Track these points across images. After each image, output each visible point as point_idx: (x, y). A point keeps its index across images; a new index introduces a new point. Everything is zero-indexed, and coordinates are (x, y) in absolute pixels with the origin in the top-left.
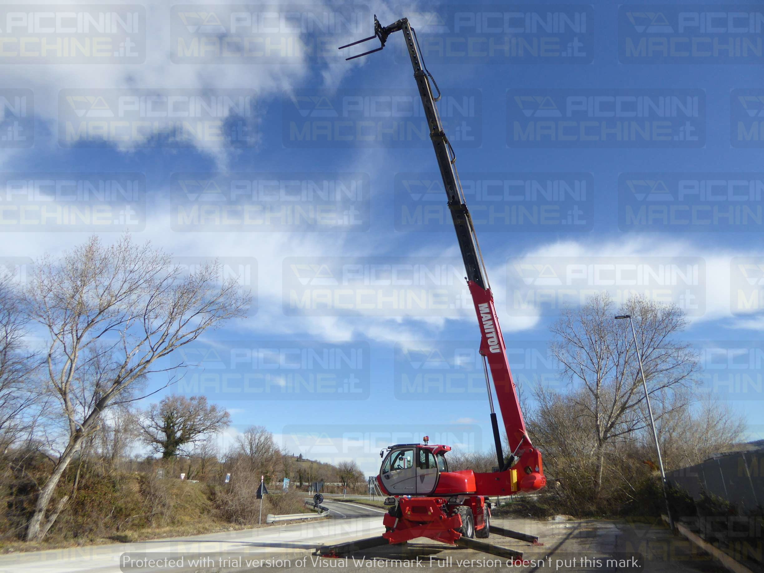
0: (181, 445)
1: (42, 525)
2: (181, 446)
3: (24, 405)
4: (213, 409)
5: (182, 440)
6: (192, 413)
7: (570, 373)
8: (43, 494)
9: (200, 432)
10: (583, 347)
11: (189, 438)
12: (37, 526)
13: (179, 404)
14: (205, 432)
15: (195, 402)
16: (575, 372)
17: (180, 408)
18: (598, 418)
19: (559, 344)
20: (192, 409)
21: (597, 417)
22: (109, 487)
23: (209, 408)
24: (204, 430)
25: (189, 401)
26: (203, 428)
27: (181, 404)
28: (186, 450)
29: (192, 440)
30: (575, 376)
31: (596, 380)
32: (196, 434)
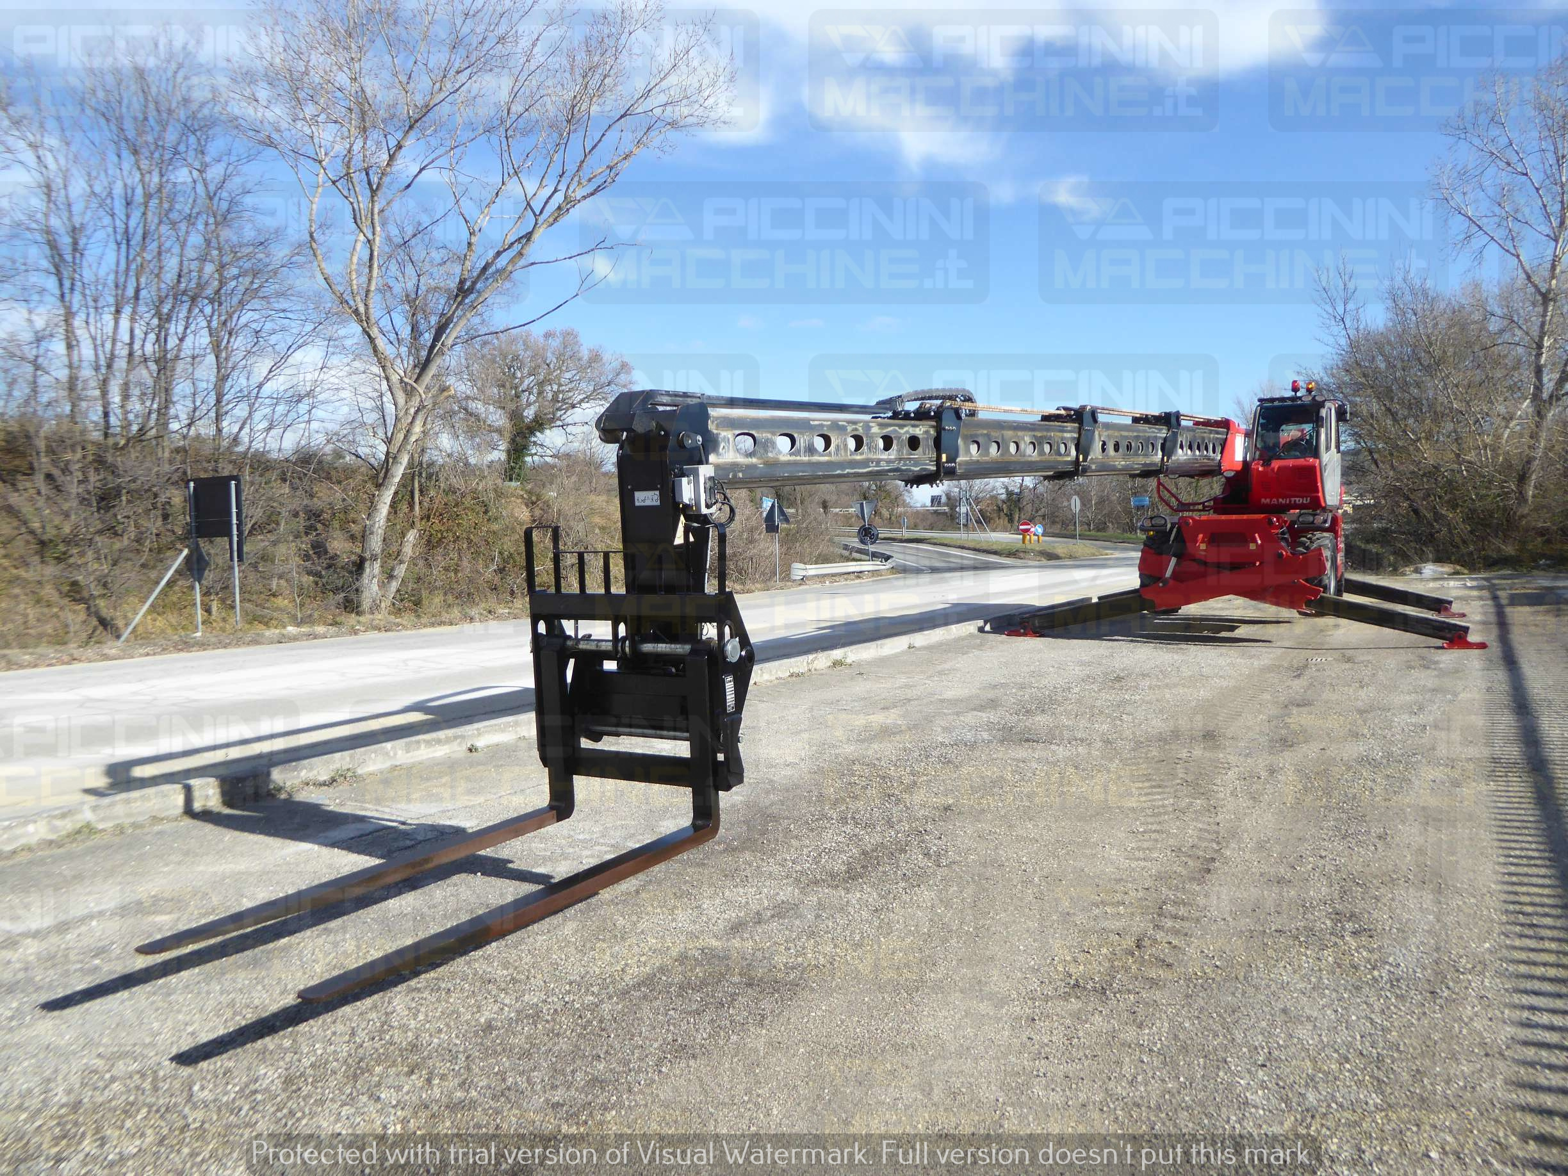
0: (538, 434)
1: (382, 585)
2: (539, 437)
3: (294, 347)
4: (595, 358)
5: (539, 424)
6: (552, 366)
7: (1480, 240)
8: (372, 526)
9: (573, 406)
10: (1526, 174)
11: (552, 420)
12: (375, 587)
13: (520, 346)
14: (584, 405)
15: (555, 343)
16: (1492, 238)
17: (525, 355)
18: (1544, 350)
19: (1459, 168)
20: (551, 358)
21: (1540, 346)
22: (478, 513)
23: (585, 354)
24: (582, 401)
25: (542, 340)
26: (581, 397)
27: (527, 347)
28: (551, 446)
29: (559, 423)
30: (1493, 250)
31: (1550, 258)
32: (567, 410)
